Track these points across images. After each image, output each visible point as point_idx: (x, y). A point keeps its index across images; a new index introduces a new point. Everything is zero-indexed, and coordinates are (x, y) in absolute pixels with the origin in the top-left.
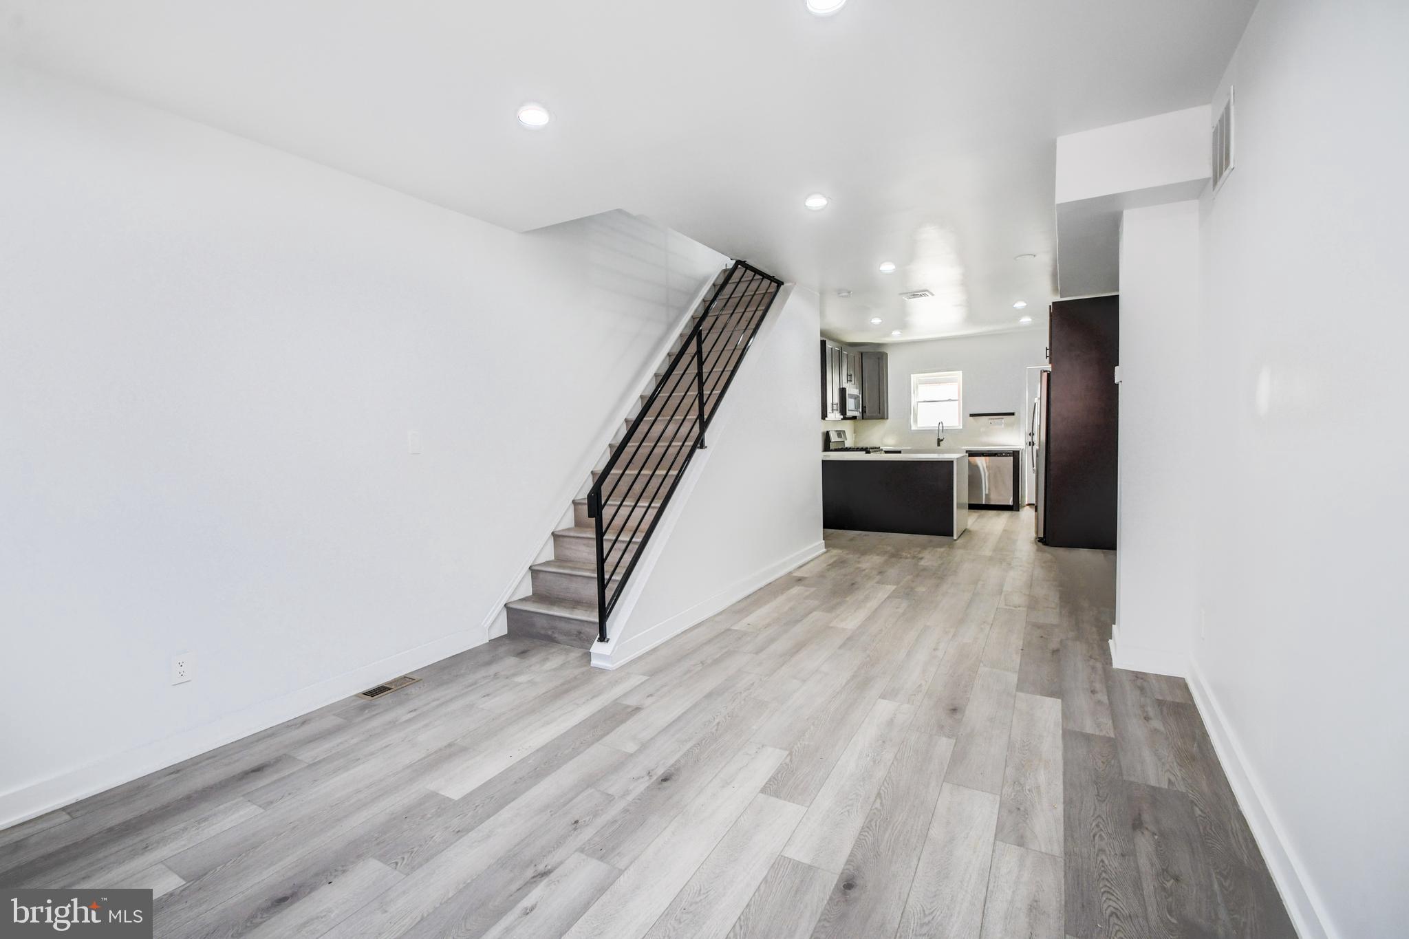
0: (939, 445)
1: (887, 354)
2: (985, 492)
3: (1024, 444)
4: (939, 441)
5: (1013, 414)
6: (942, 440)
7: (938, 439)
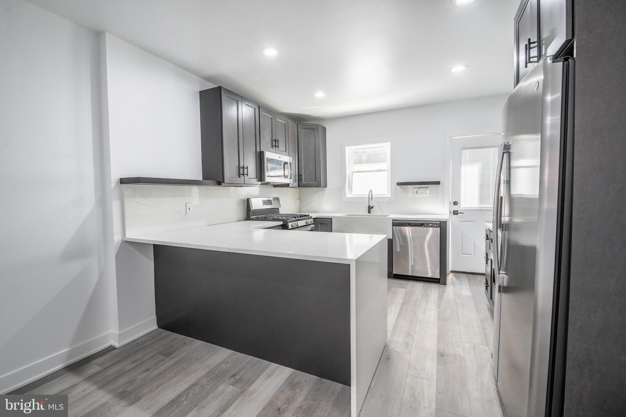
0: (369, 212)
1: (326, 128)
2: (411, 263)
3: (448, 213)
4: (370, 208)
5: (438, 183)
6: (372, 207)
7: (369, 206)
